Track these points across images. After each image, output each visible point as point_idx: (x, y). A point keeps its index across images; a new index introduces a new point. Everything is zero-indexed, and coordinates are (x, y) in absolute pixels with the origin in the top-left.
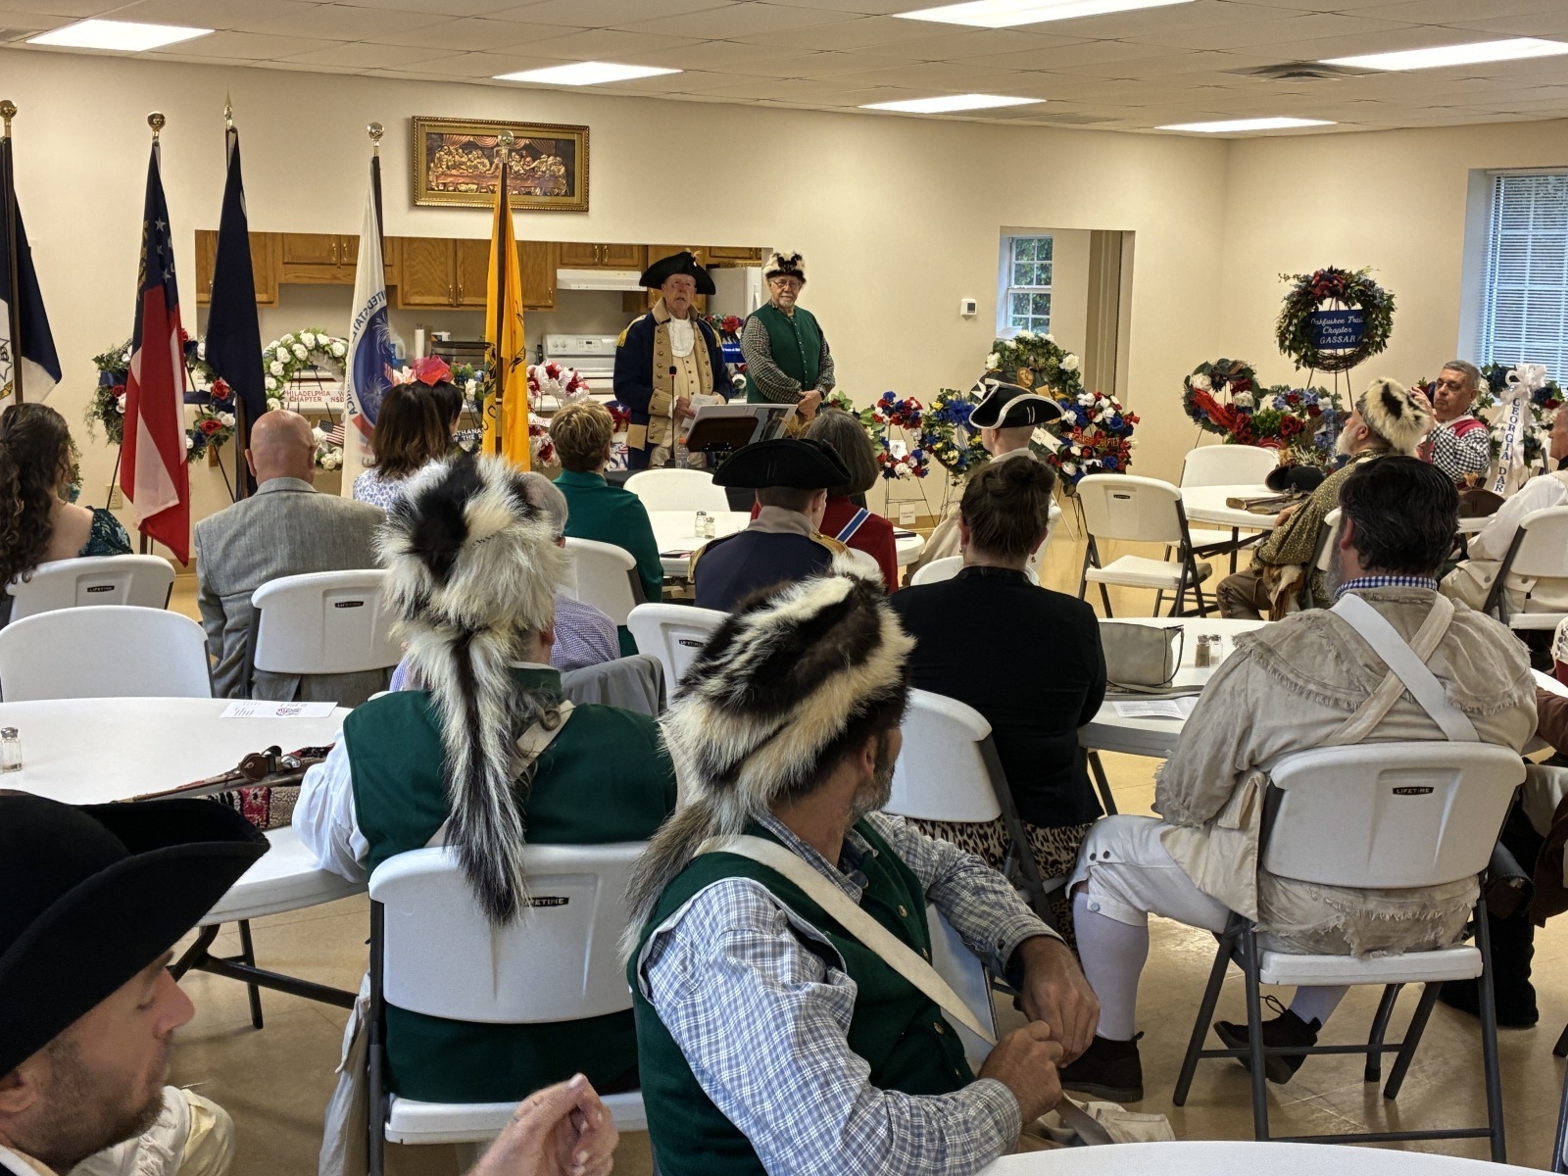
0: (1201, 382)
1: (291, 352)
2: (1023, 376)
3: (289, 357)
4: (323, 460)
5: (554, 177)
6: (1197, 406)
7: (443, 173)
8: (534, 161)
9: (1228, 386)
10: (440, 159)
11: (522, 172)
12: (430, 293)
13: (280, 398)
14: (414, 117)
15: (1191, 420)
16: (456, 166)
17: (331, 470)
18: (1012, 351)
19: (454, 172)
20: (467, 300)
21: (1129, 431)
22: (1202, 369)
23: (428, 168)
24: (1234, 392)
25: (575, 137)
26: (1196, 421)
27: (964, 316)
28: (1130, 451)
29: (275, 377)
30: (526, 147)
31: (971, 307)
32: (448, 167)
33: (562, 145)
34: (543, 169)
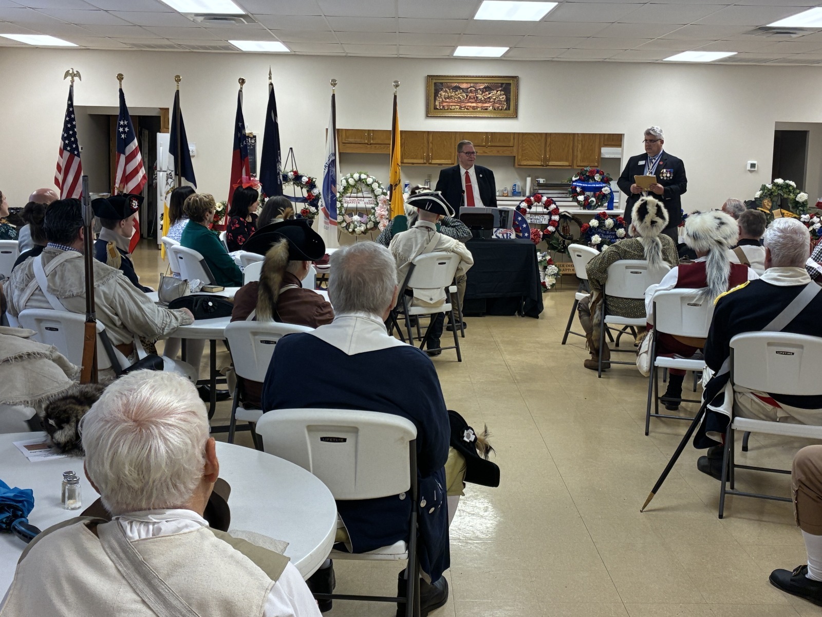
1: (347, 182)
2: (766, 204)
3: (346, 183)
4: (356, 229)
5: (500, 102)
7: (443, 101)
8: (489, 94)
10: (440, 94)
11: (483, 99)
12: (532, 160)
13: (340, 201)
14: (428, 76)
16: (449, 98)
17: (359, 234)
18: (769, 190)
19: (447, 100)
20: (551, 163)
23: (435, 99)
25: (511, 82)
27: (749, 170)
29: (339, 192)
30: (485, 88)
31: (753, 166)
32: (445, 99)
33: (504, 86)
34: (494, 98)
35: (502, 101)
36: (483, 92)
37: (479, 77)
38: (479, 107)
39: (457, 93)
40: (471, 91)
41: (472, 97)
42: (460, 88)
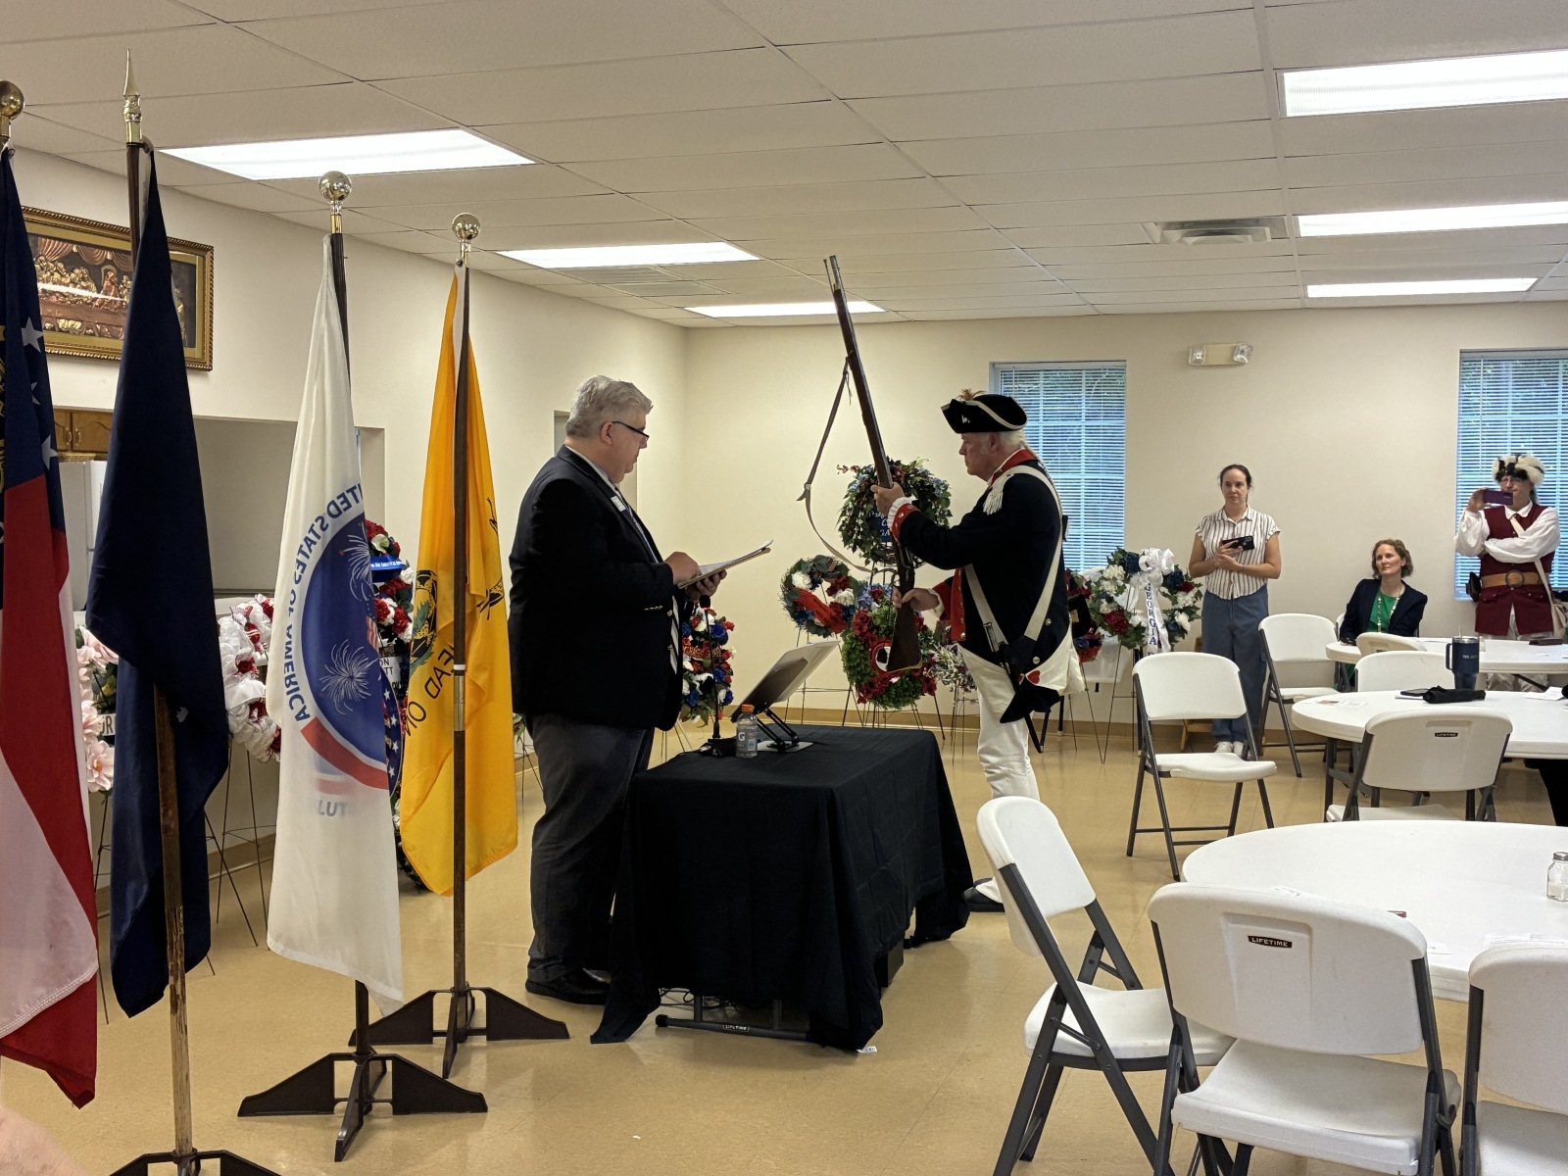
0: (801, 581)
6: (800, 608)
9: (826, 585)
15: (794, 624)
21: (725, 640)
22: (799, 566)
24: (832, 591)
26: (799, 623)
28: (729, 661)
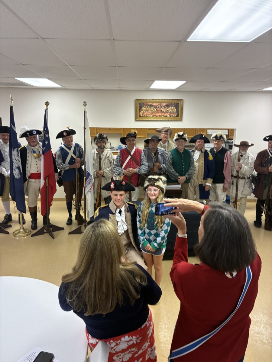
8: (168, 108)
10: (143, 109)
11: (165, 111)
14: (136, 99)
16: (147, 111)
23: (140, 111)
25: (179, 102)
30: (166, 105)
32: (145, 111)
33: (176, 104)
34: (170, 110)
35: (174, 112)
36: (165, 107)
37: (163, 100)
38: (162, 115)
39: (151, 108)
40: (158, 107)
41: (159, 110)
42: (153, 106)
